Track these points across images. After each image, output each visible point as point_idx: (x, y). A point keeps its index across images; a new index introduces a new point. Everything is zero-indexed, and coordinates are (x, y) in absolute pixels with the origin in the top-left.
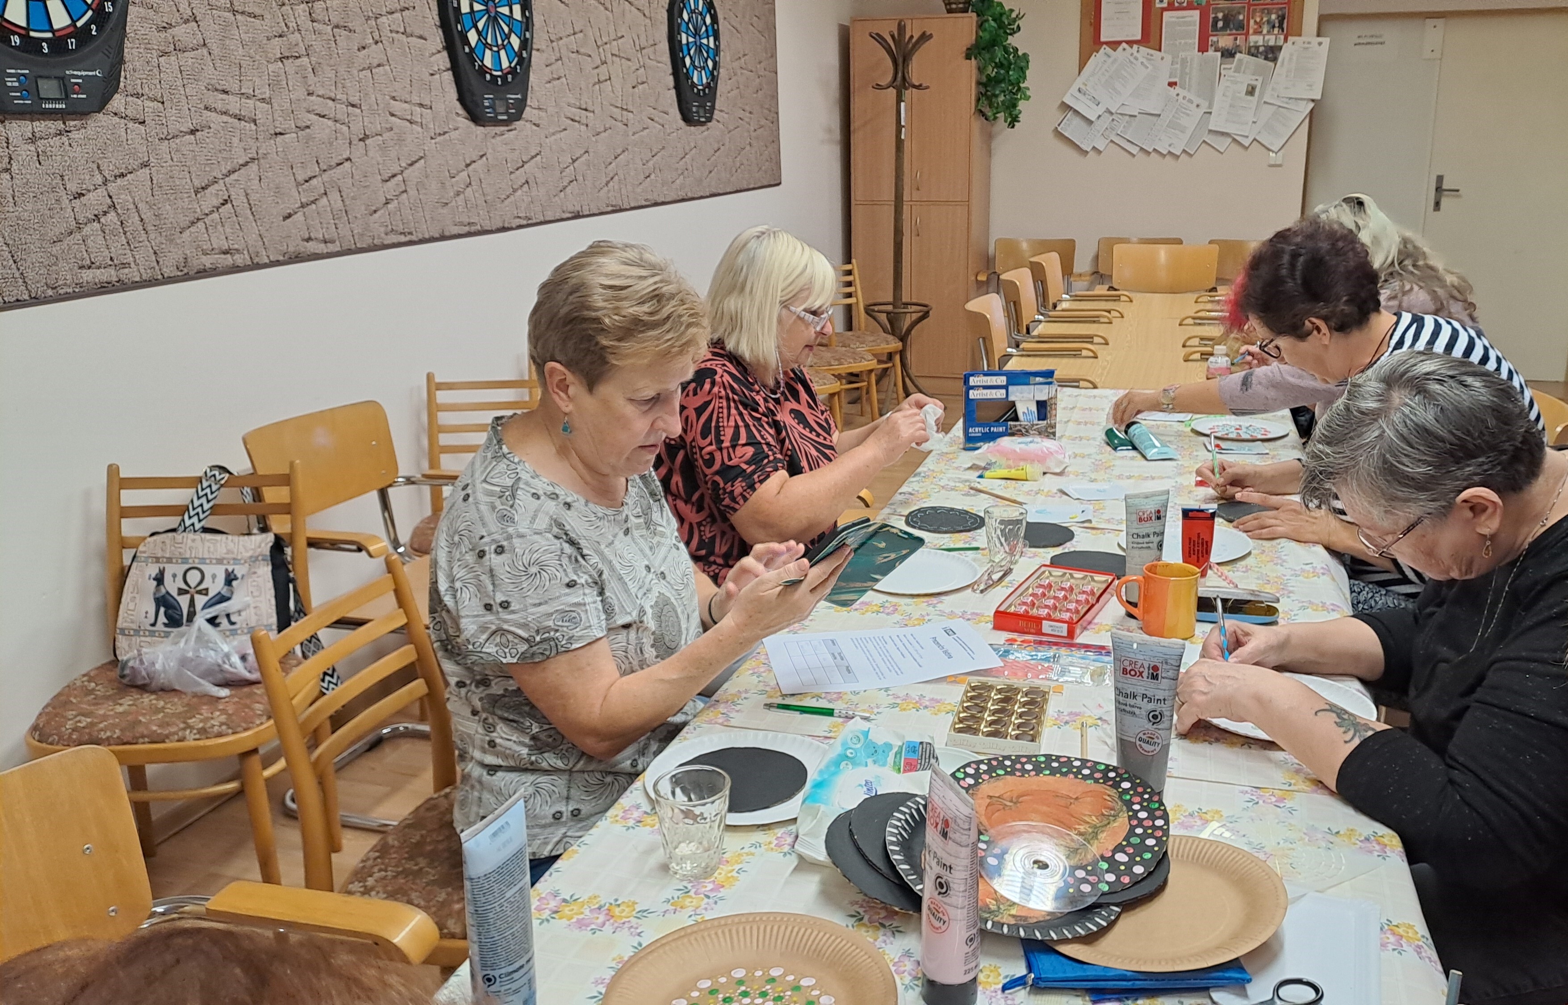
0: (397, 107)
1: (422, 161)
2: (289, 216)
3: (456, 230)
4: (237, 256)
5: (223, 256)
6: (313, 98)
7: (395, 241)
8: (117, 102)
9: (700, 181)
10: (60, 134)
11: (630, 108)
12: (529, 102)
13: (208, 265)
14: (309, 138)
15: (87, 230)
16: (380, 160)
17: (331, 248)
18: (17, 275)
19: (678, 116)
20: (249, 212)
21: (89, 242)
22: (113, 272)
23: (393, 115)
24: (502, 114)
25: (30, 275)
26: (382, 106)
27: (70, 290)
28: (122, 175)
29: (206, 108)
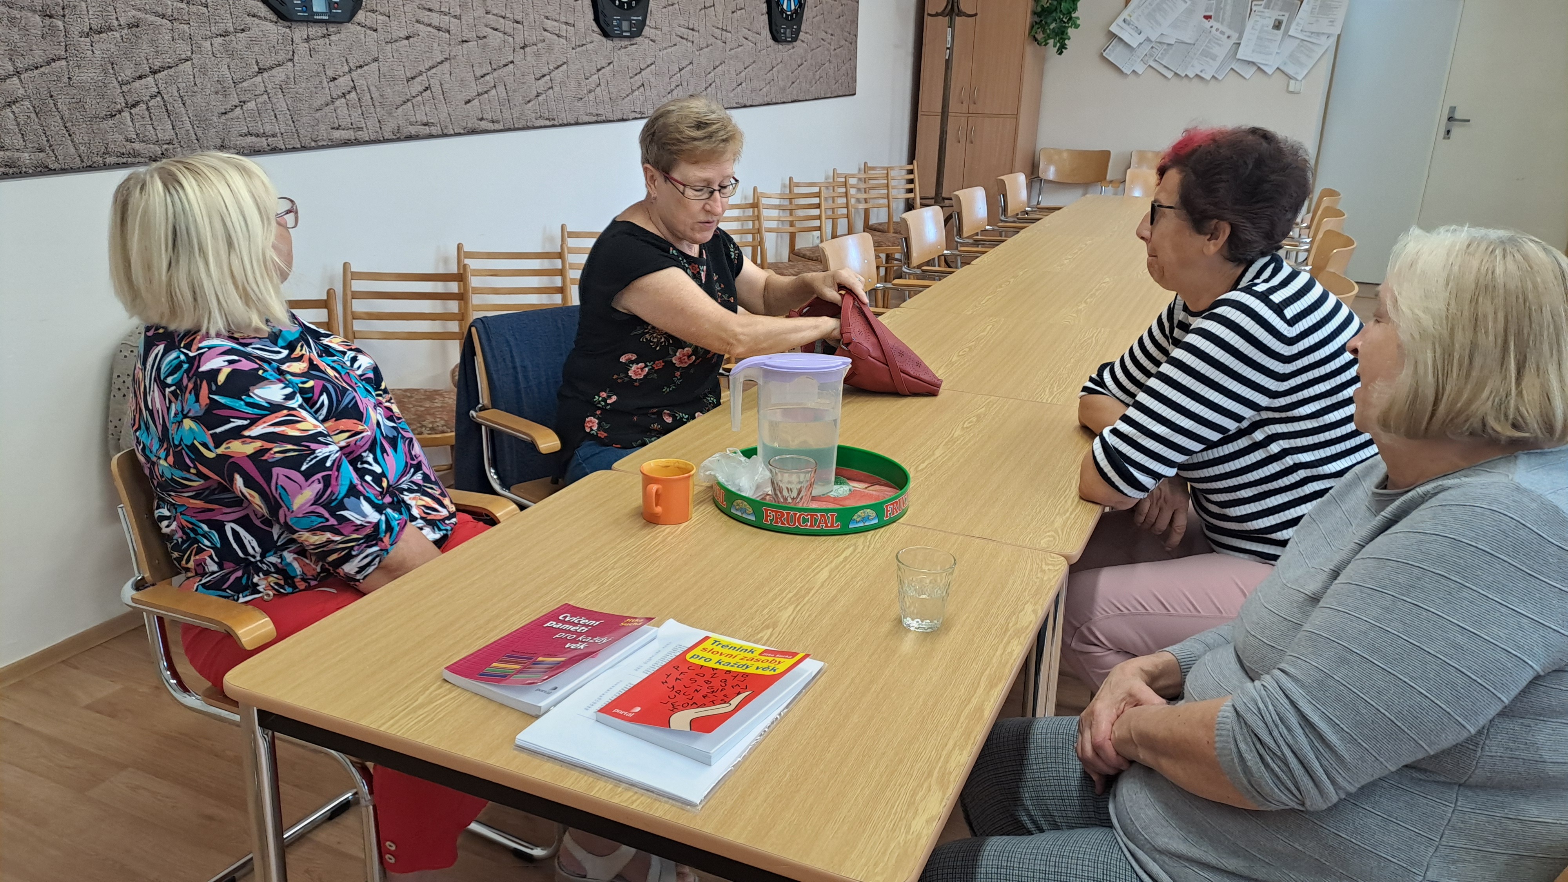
0: (549, 24)
1: (565, 66)
2: (469, 101)
3: (587, 119)
4: (432, 128)
5: (423, 127)
6: (490, 16)
7: (542, 124)
8: (360, 16)
9: (783, 90)
10: (324, 37)
11: (729, 28)
12: (648, 22)
13: (413, 133)
14: (485, 46)
15: (337, 103)
16: (534, 63)
17: (497, 126)
18: (294, 131)
19: (769, 36)
20: (442, 97)
21: (338, 111)
22: (352, 133)
23: (545, 30)
24: (626, 31)
25: (302, 131)
26: (538, 23)
27: (325, 143)
28: (361, 67)
29: (417, 21)
